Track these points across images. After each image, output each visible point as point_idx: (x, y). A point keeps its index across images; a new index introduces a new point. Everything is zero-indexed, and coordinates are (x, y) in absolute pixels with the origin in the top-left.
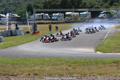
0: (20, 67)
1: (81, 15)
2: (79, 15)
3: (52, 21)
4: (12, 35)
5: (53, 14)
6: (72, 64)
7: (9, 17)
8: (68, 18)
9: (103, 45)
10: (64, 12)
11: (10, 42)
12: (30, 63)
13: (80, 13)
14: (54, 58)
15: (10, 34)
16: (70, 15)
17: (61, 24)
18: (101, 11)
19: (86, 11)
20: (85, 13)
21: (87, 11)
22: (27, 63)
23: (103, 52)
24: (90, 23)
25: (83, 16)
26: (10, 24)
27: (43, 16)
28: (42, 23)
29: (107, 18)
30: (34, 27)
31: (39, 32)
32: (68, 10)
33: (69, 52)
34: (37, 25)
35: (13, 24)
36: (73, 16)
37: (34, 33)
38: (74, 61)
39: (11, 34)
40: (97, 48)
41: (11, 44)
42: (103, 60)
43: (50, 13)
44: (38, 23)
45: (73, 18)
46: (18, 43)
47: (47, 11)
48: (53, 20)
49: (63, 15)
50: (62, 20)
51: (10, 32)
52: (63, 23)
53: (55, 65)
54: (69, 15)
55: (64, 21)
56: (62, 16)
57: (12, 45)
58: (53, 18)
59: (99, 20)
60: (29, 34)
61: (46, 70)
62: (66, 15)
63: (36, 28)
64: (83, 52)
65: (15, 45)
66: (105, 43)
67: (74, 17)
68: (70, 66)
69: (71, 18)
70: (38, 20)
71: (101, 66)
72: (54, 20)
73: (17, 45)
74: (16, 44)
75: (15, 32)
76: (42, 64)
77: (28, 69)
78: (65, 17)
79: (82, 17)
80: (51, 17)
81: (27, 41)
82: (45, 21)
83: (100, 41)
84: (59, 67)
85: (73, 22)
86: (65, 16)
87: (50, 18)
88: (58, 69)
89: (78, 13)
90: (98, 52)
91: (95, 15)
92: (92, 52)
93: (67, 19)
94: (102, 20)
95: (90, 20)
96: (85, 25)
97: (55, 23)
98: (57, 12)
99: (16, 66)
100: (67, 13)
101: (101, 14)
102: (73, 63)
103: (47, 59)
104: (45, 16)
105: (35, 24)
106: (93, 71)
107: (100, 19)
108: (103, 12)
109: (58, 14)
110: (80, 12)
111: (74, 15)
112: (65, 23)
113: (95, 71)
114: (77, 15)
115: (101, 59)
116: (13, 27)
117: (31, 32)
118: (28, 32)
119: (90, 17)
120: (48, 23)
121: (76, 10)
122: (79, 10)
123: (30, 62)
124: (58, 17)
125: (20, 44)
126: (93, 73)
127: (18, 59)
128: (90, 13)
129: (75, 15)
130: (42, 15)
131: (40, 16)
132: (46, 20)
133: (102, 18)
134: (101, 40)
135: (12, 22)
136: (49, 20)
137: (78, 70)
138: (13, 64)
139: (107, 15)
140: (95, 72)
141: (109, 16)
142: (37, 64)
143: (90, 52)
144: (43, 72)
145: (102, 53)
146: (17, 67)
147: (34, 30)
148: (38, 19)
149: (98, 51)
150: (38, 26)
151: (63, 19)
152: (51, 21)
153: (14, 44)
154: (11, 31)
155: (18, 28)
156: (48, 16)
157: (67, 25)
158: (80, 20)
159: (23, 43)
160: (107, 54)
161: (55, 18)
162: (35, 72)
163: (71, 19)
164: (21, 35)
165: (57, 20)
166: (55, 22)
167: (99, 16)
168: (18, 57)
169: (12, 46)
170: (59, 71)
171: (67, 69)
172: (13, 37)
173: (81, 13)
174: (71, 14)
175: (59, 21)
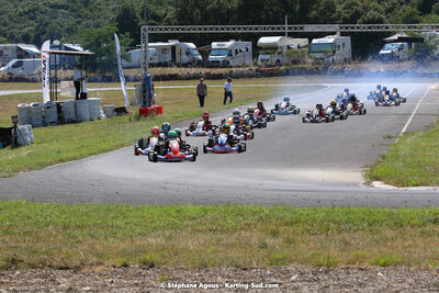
0: (92, 236)
1: (314, 49)
2: (310, 45)
3: (208, 70)
4: (61, 121)
5: (214, 45)
6: (283, 228)
7: (50, 53)
8: (267, 57)
9: (397, 157)
10: (254, 38)
11: (55, 146)
12: (126, 223)
13: (310, 41)
14: (216, 204)
15: (55, 115)
16: (277, 48)
17: (241, 80)
18: (390, 34)
19: (333, 33)
20: (330, 39)
21: (338, 33)
22: (118, 222)
23: (396, 184)
24: (347, 76)
25: (324, 52)
26: (54, 81)
27: (177, 51)
28: (174, 77)
29: (409, 59)
30: (144, 92)
31: (159, 110)
32: (268, 28)
33: (272, 182)
34: (155, 83)
35: (67, 79)
36: (285, 50)
37: (144, 112)
38: (289, 217)
39: (60, 116)
40: (372, 168)
41: (58, 152)
42: (395, 211)
43: (203, 41)
44: (158, 78)
45: (284, 60)
46: (84, 151)
47: (192, 31)
48: (212, 67)
49: (250, 48)
50: (244, 65)
51: (55, 109)
52: (250, 76)
53: (219, 228)
54: (272, 48)
55: (254, 68)
56: (247, 50)
57: (64, 156)
58: (212, 58)
59: (382, 67)
60: (125, 118)
61: (186, 250)
62: (261, 48)
63: (151, 96)
64: (323, 183)
66: (404, 150)
67: (288, 55)
68: (275, 234)
69: (279, 57)
70: (159, 65)
71: (389, 233)
72: (216, 64)
73: (82, 156)
74: (77, 154)
75: (73, 109)
76: (174, 227)
77: (122, 245)
78: (255, 55)
79: (319, 55)
80: (205, 54)
81: (118, 143)
82: (183, 69)
83: (387, 141)
84: (232, 240)
85: (286, 73)
86: (257, 50)
87: (200, 57)
88: (233, 246)
89: (303, 42)
90: (377, 184)
91: (366, 47)
92: (355, 184)
93: (262, 61)
94: (392, 66)
95: (349, 67)
96: (329, 85)
97: (219, 77)
98: (226, 38)
99: (77, 233)
100: (263, 40)
101: (388, 45)
102: (287, 224)
103: (192, 210)
104: (184, 52)
105: (147, 79)
106: (359, 252)
107: (383, 62)
108: (395, 37)
109: (231, 42)
110: (311, 36)
111: (289, 47)
112: (257, 76)
113: (367, 254)
114: (299, 47)
115: (387, 210)
116: (66, 92)
117: (134, 111)
118: (121, 111)
119: (348, 55)
120: (195, 77)
121: (297, 28)
122: (309, 28)
123: (129, 220)
124: (230, 55)
125: (91, 154)
126: (357, 258)
127: (83, 209)
128: (347, 40)
129: (295, 47)
130: (173, 48)
131: (164, 50)
132: (185, 65)
133: (392, 57)
134: (389, 137)
135: (61, 73)
136: (200, 64)
137: (305, 248)
138: (66, 227)
139: (410, 47)
140: (364, 257)
141: (416, 50)
142: (154, 225)
143: (348, 185)
144: (176, 255)
145: (391, 187)
146: (80, 238)
147: (145, 103)
148: (156, 61)
149: (378, 180)
150: (158, 86)
151: (249, 61)
152: (204, 71)
153: (70, 155)
154: (58, 105)
155: (84, 96)
156: (196, 52)
157: (263, 83)
158: (313, 64)
159: (104, 151)
160: (410, 188)
161: (220, 58)
162: (148, 257)
163: (278, 61)
164: (97, 121)
165: (226, 64)
166: (221, 74)
167: (382, 52)
168: (82, 202)
169: (62, 161)
170: (234, 254)
171: (264, 246)
172: (66, 126)
173: (314, 41)
174: (279, 45)
175: (234, 70)
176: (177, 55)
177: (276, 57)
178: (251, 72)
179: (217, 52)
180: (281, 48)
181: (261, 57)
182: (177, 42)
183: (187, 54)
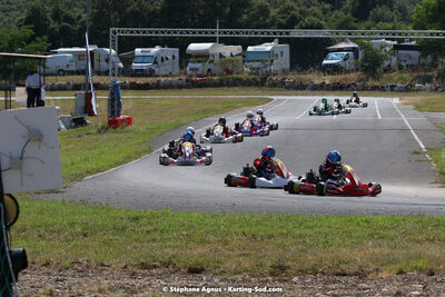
1: (249, 57)
2: (244, 54)
3: (133, 80)
5: (138, 51)
8: (199, 65)
10: (181, 44)
13: (245, 48)
16: (208, 56)
17: (170, 91)
18: (330, 42)
19: (270, 40)
20: (267, 47)
21: (276, 40)
24: (288, 88)
25: (262, 61)
27: (96, 57)
29: (357, 70)
30: (113, 100)
36: (217, 59)
43: (126, 46)
45: (216, 69)
48: (138, 76)
49: (177, 55)
50: (171, 75)
52: (180, 87)
54: (202, 56)
55: (184, 78)
56: (174, 57)
58: (135, 65)
59: (328, 80)
62: (190, 56)
63: (119, 105)
65: (99, 171)
67: (222, 64)
69: (211, 66)
70: (72, 73)
72: (140, 73)
78: (182, 65)
79: (256, 65)
80: (127, 61)
82: (105, 78)
85: (220, 85)
86: (185, 57)
87: (121, 65)
89: (236, 49)
91: (307, 55)
93: (192, 70)
94: (339, 78)
95: (291, 78)
97: (145, 88)
101: (332, 55)
104: (103, 58)
105: (116, 86)
107: (328, 73)
109: (156, 49)
110: (245, 43)
111: (221, 56)
112: (187, 87)
114: (232, 55)
119: (288, 66)
122: (243, 34)
124: (155, 63)
128: (286, 47)
129: (227, 55)
130: (92, 53)
131: (80, 56)
132: (106, 73)
133: (335, 69)
136: (123, 73)
139: (356, 57)
141: (365, 60)
148: (71, 68)
151: (177, 70)
152: (128, 80)
156: (116, 59)
158: (251, 74)
161: (145, 66)
163: (209, 70)
165: (151, 73)
166: (147, 84)
167: (325, 62)
173: (250, 49)
174: (211, 52)
175: (163, 80)
176: (96, 62)
177: (208, 66)
178: (180, 82)
179: (141, 59)
180: (213, 56)
181: (190, 65)
182: (95, 47)
183: (107, 61)
